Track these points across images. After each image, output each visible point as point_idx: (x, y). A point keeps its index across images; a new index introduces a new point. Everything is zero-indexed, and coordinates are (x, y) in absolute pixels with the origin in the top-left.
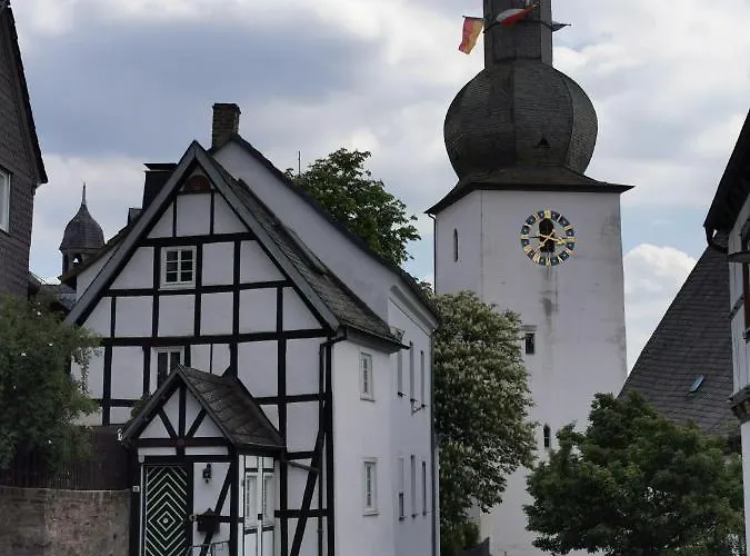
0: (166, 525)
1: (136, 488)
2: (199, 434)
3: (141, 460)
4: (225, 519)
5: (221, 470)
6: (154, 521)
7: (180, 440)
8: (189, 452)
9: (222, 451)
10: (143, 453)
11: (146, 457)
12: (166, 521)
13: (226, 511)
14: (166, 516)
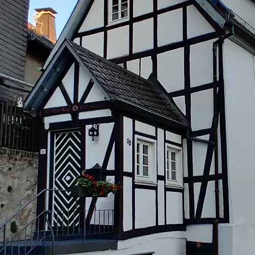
0: (69, 182)
1: (43, 152)
2: (89, 100)
3: (47, 127)
4: (110, 173)
5: (106, 130)
6: (60, 179)
7: (75, 106)
8: (83, 116)
9: (107, 113)
10: (48, 121)
11: (51, 124)
12: (68, 178)
13: (111, 166)
14: (69, 175)
